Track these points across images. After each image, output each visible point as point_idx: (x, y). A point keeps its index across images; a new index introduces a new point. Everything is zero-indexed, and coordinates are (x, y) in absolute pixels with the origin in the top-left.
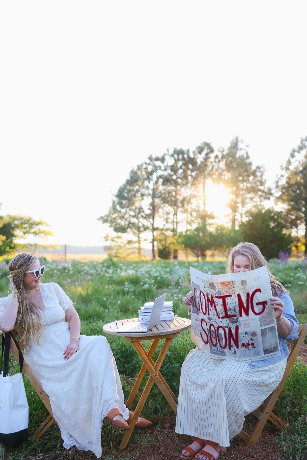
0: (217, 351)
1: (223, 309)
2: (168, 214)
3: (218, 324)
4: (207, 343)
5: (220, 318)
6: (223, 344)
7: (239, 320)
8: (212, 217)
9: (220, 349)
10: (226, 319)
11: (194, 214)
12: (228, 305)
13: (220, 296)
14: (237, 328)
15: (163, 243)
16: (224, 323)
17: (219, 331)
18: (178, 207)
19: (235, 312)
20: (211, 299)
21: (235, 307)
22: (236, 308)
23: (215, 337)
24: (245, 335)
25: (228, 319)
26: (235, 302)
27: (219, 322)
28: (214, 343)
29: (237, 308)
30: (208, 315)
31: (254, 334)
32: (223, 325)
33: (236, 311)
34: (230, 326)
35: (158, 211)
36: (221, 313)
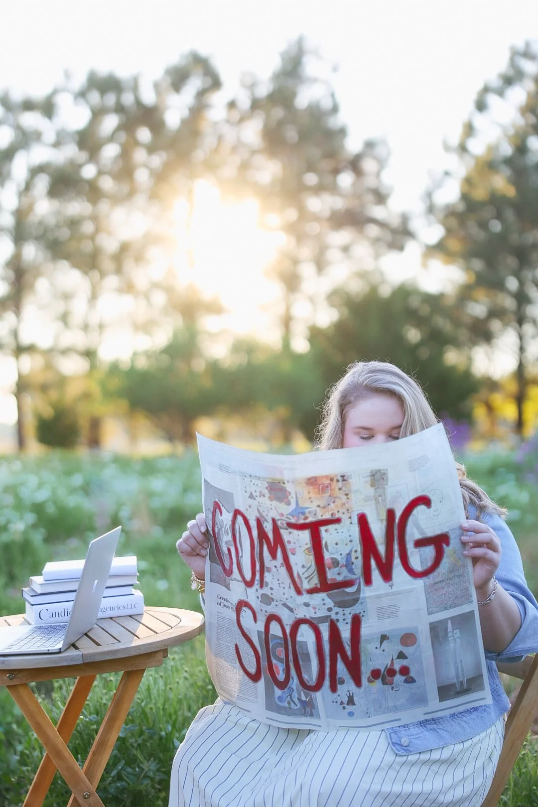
0: (289, 703)
1: (313, 563)
2: (67, 297)
3: (295, 612)
4: (255, 678)
5: (304, 593)
6: (311, 676)
7: (362, 595)
8: (215, 309)
9: (300, 695)
10: (323, 595)
11: (160, 299)
12: (327, 550)
13: (302, 521)
14: (356, 622)
15: (54, 395)
16: (314, 608)
17: (299, 634)
18: (103, 275)
19: (351, 571)
20: (271, 535)
21: (349, 555)
22: (353, 560)
23: (283, 656)
24: (381, 643)
25: (329, 596)
26: (351, 541)
27: (298, 606)
28: (281, 677)
29: (357, 558)
30: (262, 586)
31: (408, 639)
32: (313, 616)
33: (353, 566)
34: (334, 617)
35: (31, 287)
36: (306, 575)
